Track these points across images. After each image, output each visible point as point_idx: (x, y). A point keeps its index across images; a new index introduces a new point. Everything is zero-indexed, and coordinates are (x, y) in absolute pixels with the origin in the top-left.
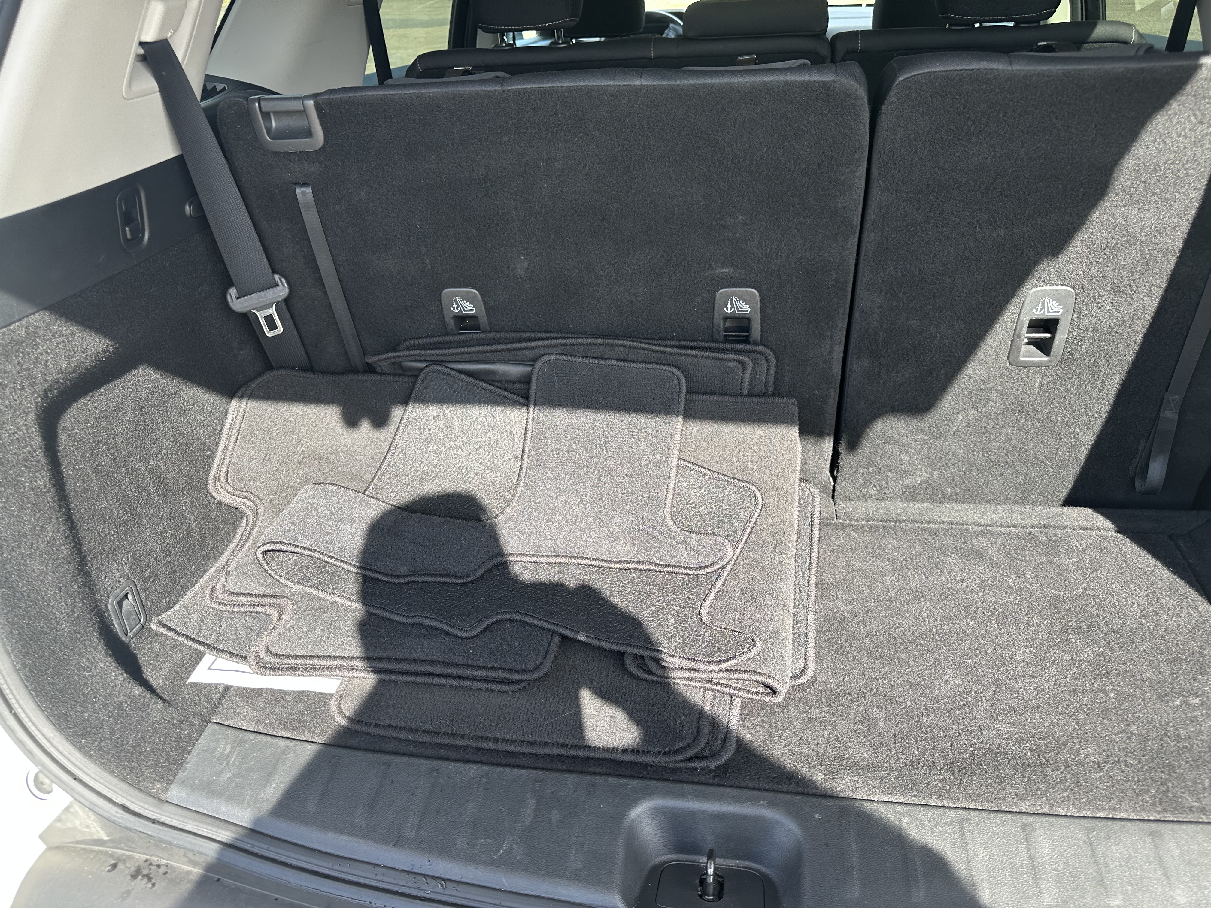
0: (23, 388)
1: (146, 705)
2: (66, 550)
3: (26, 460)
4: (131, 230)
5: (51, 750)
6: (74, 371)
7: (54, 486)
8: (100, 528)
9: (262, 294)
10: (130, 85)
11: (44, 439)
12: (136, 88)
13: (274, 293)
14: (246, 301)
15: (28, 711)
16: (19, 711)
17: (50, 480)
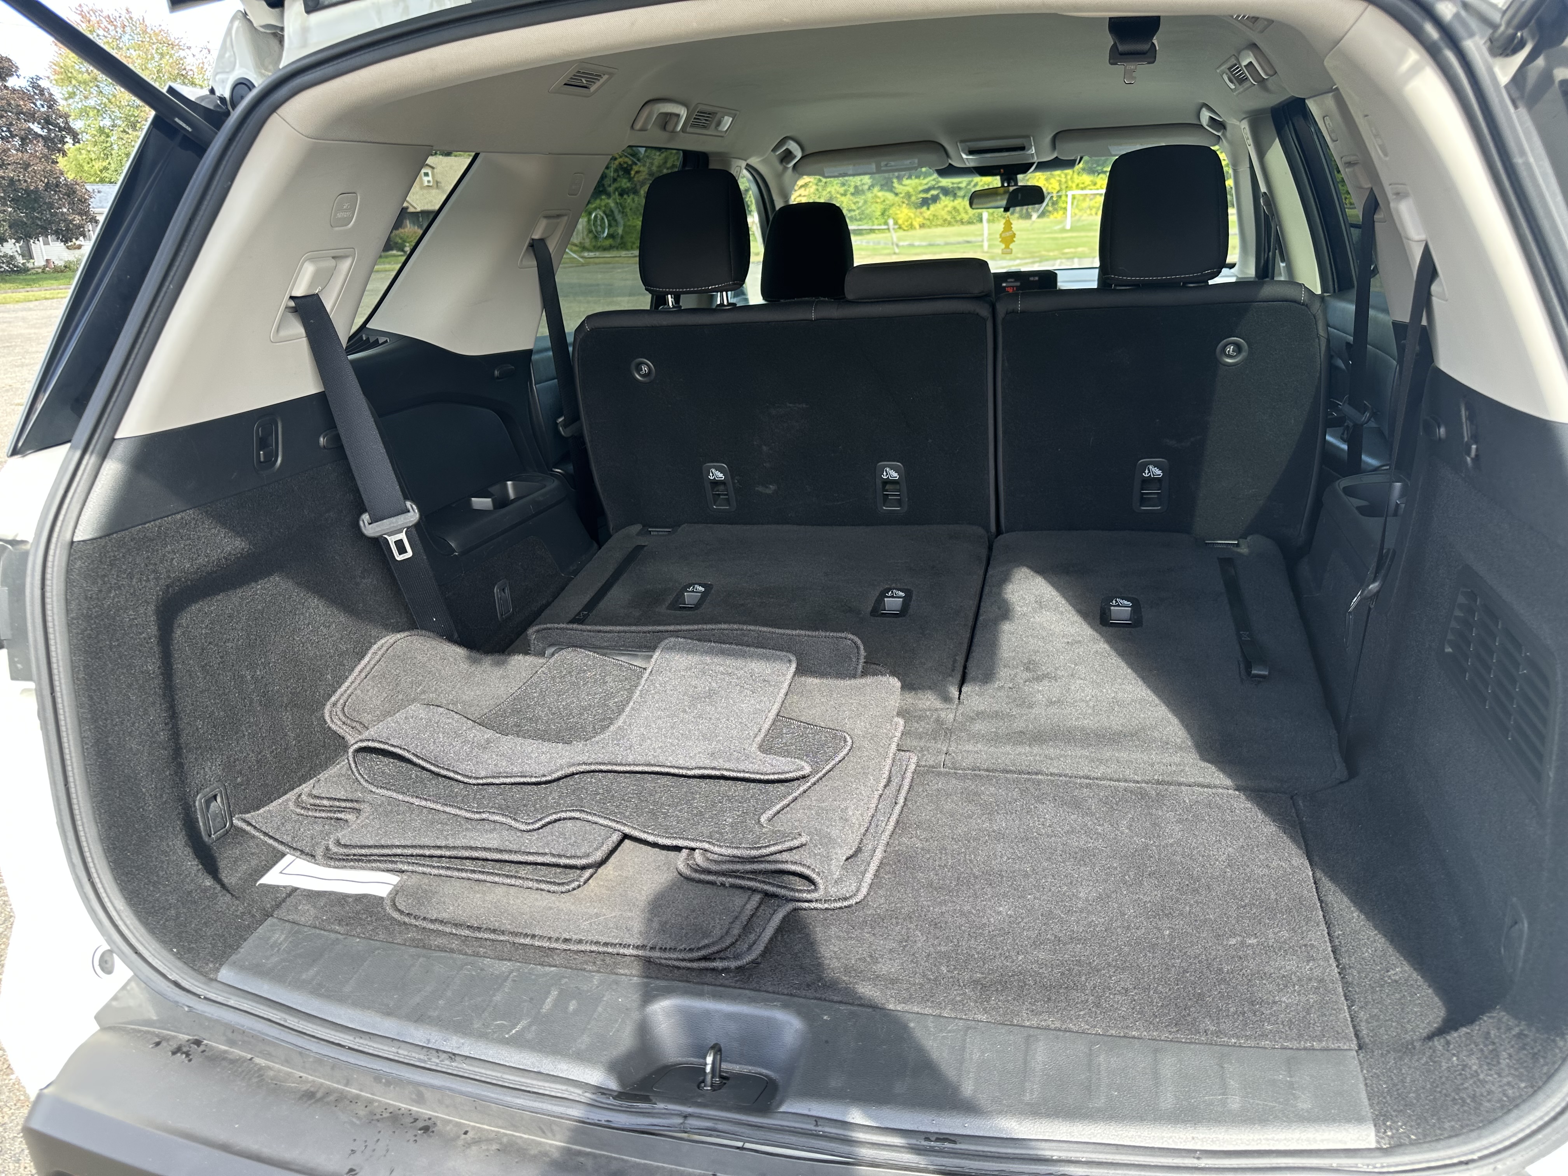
0: (148, 580)
1: (215, 896)
2: (163, 736)
3: (141, 645)
4: (264, 454)
5: (119, 923)
6: (196, 573)
7: (162, 674)
8: (199, 723)
9: (393, 519)
10: (278, 330)
11: (159, 629)
12: (283, 333)
13: (405, 519)
14: (377, 526)
15: (104, 881)
16: (97, 880)
17: (159, 668)
